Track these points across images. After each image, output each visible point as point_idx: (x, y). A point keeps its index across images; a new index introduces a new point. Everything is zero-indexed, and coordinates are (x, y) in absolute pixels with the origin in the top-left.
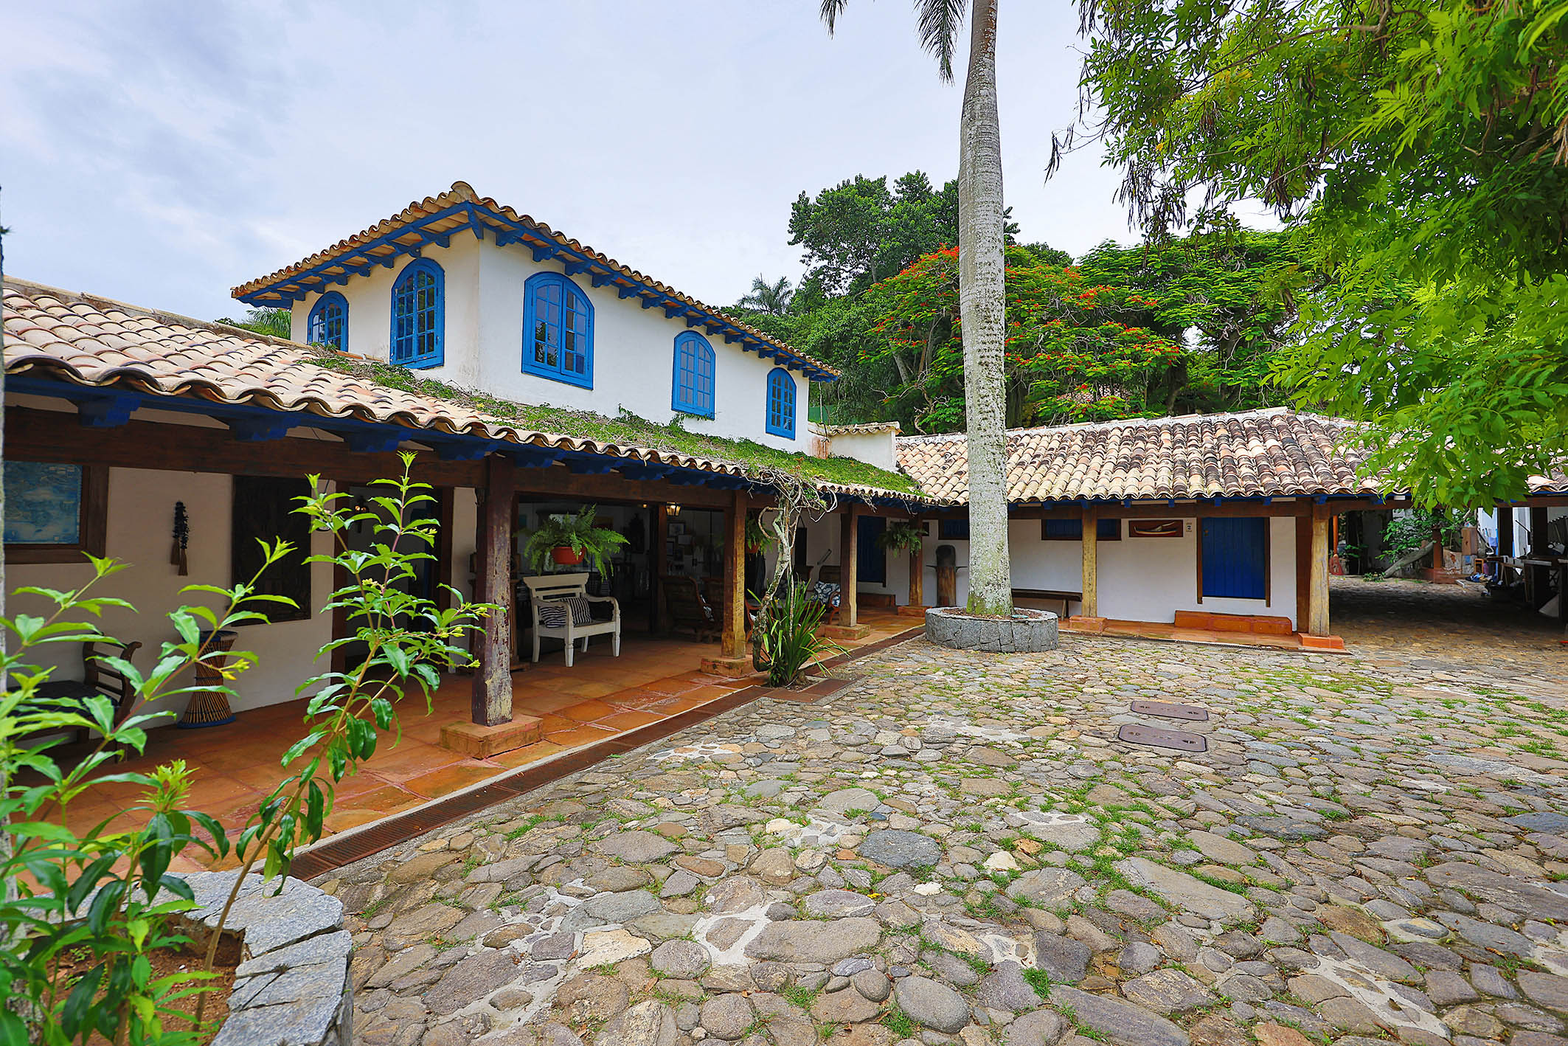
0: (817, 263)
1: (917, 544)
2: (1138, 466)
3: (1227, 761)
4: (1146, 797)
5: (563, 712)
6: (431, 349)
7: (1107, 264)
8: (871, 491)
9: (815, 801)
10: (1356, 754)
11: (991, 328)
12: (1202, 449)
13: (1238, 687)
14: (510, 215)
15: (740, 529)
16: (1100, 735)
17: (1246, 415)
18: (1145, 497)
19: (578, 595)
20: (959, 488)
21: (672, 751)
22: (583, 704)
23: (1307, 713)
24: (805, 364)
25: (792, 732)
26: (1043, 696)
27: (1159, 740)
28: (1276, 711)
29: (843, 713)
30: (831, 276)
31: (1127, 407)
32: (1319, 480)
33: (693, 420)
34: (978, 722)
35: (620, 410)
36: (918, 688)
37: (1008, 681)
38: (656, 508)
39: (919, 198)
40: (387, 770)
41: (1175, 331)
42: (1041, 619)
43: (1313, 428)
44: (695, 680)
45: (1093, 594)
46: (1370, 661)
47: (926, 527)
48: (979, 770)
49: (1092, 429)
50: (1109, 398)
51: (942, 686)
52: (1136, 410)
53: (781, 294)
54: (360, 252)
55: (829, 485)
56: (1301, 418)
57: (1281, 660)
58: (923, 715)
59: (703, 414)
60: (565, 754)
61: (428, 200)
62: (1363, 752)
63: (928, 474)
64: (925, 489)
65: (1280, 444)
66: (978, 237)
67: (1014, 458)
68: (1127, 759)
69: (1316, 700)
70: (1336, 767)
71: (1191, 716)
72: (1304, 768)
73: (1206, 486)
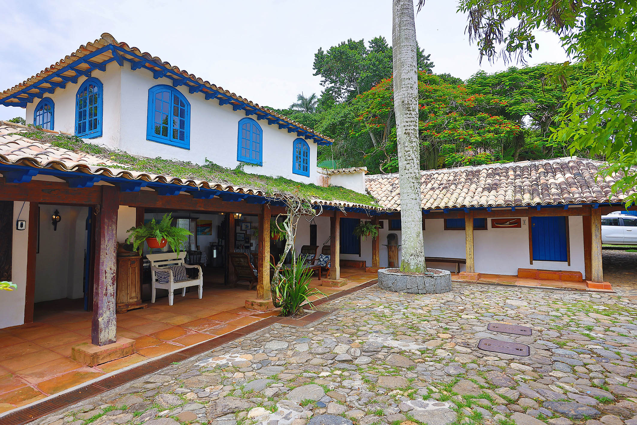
0: (328, 85)
1: (375, 233)
2: (496, 189)
3: (541, 362)
4: (489, 388)
5: (156, 335)
6: (95, 127)
7: (481, 83)
8: (345, 204)
9: (285, 394)
10: (618, 357)
11: (410, 114)
12: (531, 180)
13: (551, 313)
14: (137, 53)
15: (267, 226)
16: (467, 345)
17: (554, 161)
18: (498, 206)
19: (180, 264)
20: (398, 202)
21: (210, 360)
22: (170, 329)
23: (590, 330)
24: (314, 136)
25: (285, 345)
26: (438, 320)
27: (502, 348)
28: (572, 329)
29: (320, 332)
30: (336, 92)
31: (493, 158)
32: (594, 195)
33: (250, 167)
34: (397, 338)
35: (206, 161)
36: (367, 317)
37: (420, 311)
38: (228, 215)
39: (381, 50)
40: (31, 375)
41: (517, 117)
42: (441, 274)
43: (591, 167)
44: (240, 313)
45: (472, 260)
46: (626, 297)
47: (382, 224)
48: (392, 370)
49: (471, 170)
50: (482, 154)
51: (381, 315)
52: (497, 159)
53: (312, 102)
54: (58, 74)
55: (318, 201)
56: (585, 162)
57: (576, 296)
58: (367, 333)
59: (256, 163)
60: (145, 362)
61: (89, 44)
62: (622, 355)
63: (383, 195)
64: (380, 203)
65: (573, 176)
66: (402, 64)
67: (429, 186)
68: (481, 361)
69: (595, 321)
70: (606, 365)
71: (523, 333)
72: (587, 367)
73: (532, 199)
